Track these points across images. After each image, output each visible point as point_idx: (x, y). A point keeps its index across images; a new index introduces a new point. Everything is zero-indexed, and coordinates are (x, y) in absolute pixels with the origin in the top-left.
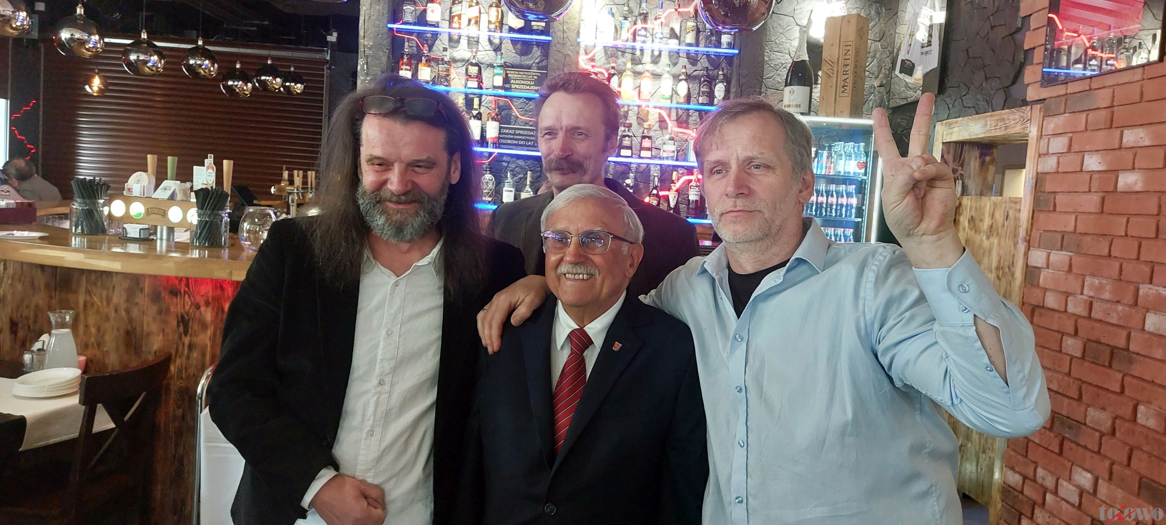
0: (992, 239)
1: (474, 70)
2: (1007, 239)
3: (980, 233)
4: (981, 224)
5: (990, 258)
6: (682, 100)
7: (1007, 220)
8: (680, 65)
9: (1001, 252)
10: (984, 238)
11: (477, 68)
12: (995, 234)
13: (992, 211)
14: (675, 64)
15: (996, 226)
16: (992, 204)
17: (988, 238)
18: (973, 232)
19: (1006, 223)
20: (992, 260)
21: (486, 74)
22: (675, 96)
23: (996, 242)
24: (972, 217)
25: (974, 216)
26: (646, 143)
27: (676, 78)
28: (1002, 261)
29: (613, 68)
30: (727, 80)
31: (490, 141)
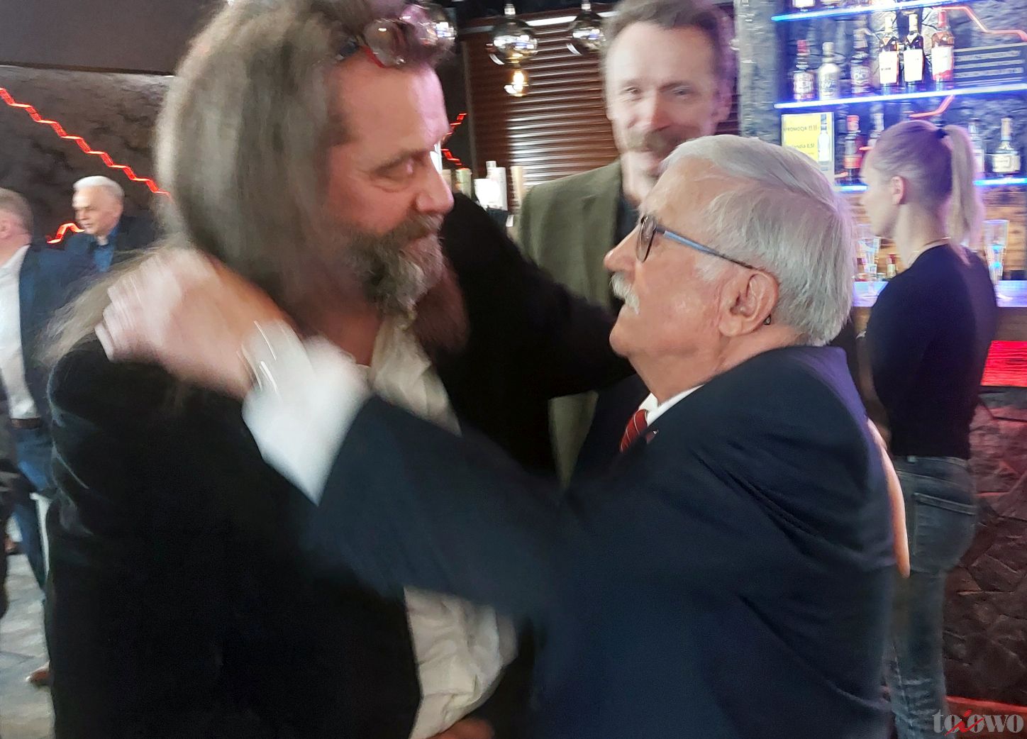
31: (938, 79)
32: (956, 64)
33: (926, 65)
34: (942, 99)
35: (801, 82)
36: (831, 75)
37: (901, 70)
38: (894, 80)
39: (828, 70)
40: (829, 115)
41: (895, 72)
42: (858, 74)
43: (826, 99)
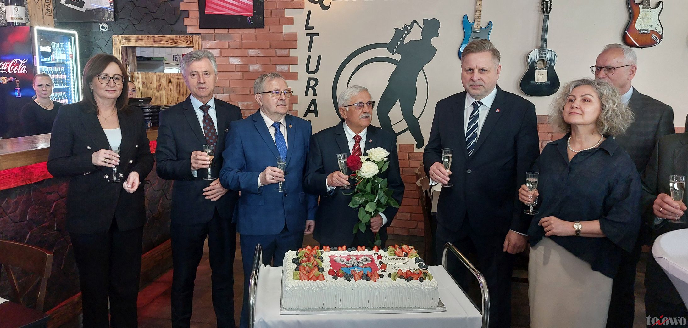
0: (161, 92)
2: (172, 91)
3: (151, 89)
4: (151, 85)
5: (162, 100)
7: (170, 82)
9: (169, 97)
10: (155, 91)
12: (163, 89)
13: (158, 79)
15: (163, 86)
16: (158, 76)
17: (158, 91)
18: (146, 89)
19: (170, 85)
20: (163, 101)
23: (164, 93)
24: (143, 82)
25: (145, 81)
28: (170, 101)
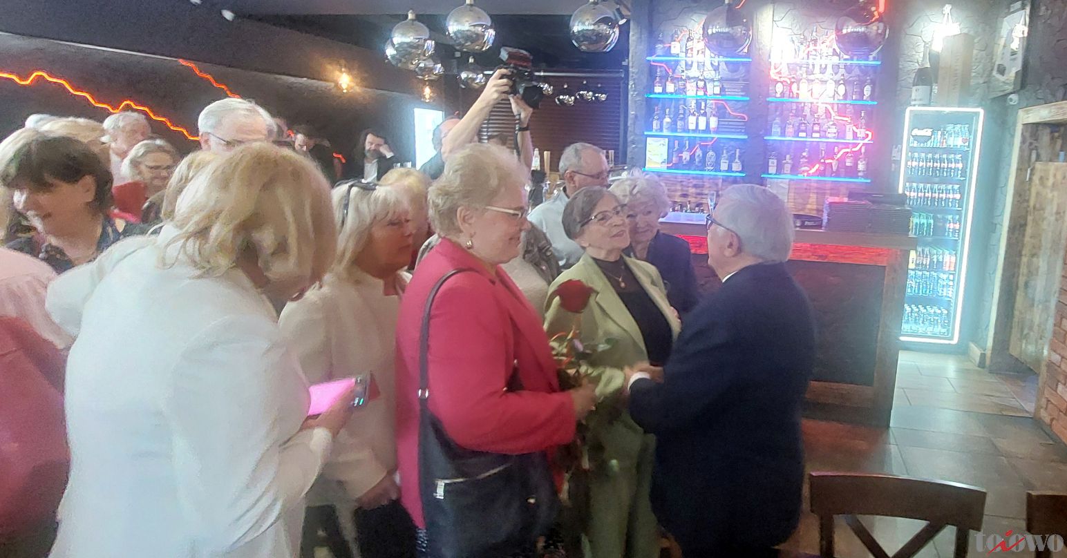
1: (701, 84)
4: (1047, 181)
6: (841, 98)
8: (839, 74)
9: (1060, 202)
11: (703, 82)
12: (1056, 189)
14: (836, 74)
15: (1056, 183)
20: (1053, 207)
21: (709, 86)
22: (836, 95)
23: (1056, 194)
26: (816, 128)
27: (837, 83)
29: (793, 78)
30: (873, 83)
31: (712, 130)
32: (718, 124)
33: (708, 123)
34: (713, 138)
35: (655, 124)
36: (668, 123)
37: (697, 124)
38: (694, 128)
39: (667, 120)
40: (667, 140)
41: (695, 125)
42: (679, 123)
43: (665, 133)
